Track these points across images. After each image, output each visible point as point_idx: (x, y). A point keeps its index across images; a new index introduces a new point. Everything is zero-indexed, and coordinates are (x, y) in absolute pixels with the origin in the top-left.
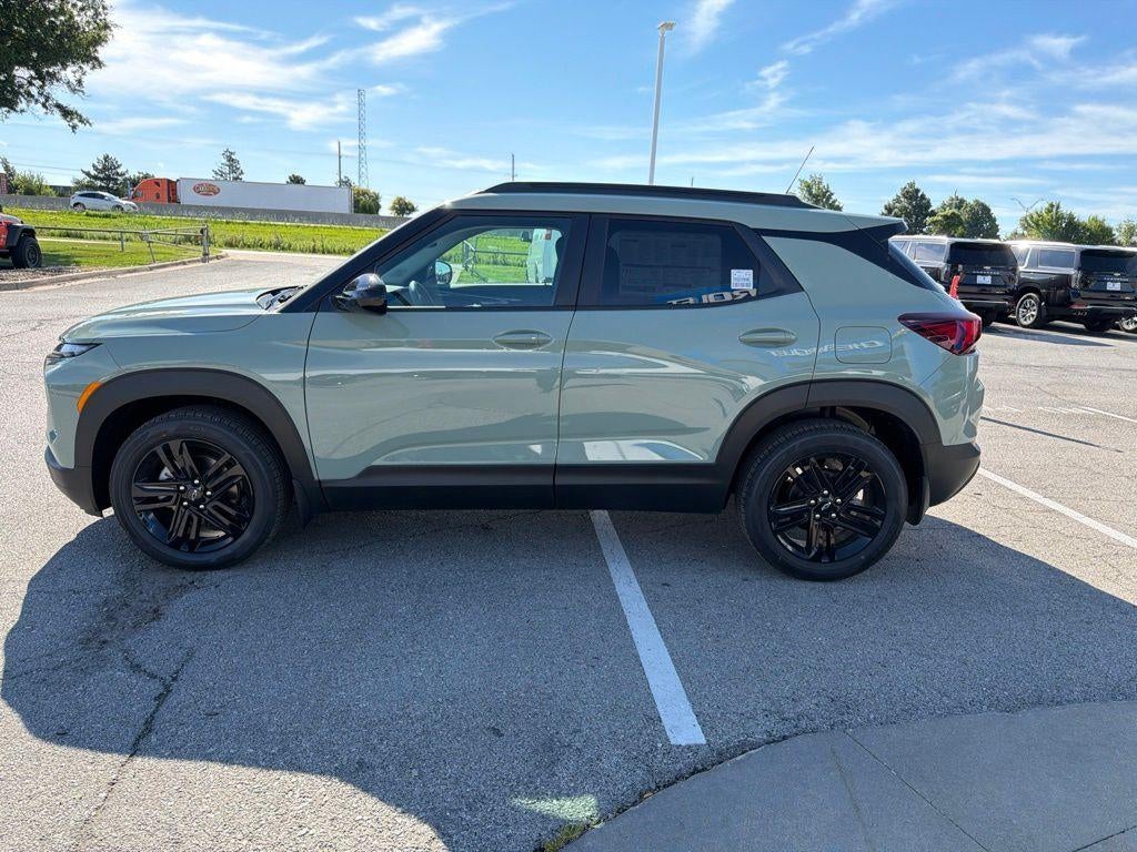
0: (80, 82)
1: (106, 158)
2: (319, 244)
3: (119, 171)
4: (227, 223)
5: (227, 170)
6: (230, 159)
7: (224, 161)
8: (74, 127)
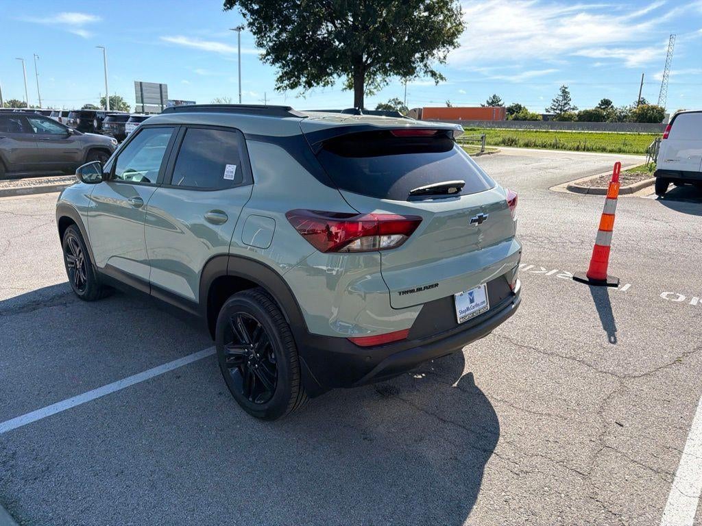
0: (445, 58)
1: (494, 96)
2: (582, 144)
3: (499, 103)
4: (536, 132)
5: (561, 98)
6: (564, 92)
7: (560, 93)
8: (437, 82)
